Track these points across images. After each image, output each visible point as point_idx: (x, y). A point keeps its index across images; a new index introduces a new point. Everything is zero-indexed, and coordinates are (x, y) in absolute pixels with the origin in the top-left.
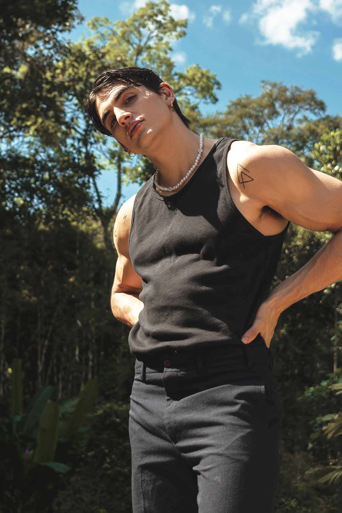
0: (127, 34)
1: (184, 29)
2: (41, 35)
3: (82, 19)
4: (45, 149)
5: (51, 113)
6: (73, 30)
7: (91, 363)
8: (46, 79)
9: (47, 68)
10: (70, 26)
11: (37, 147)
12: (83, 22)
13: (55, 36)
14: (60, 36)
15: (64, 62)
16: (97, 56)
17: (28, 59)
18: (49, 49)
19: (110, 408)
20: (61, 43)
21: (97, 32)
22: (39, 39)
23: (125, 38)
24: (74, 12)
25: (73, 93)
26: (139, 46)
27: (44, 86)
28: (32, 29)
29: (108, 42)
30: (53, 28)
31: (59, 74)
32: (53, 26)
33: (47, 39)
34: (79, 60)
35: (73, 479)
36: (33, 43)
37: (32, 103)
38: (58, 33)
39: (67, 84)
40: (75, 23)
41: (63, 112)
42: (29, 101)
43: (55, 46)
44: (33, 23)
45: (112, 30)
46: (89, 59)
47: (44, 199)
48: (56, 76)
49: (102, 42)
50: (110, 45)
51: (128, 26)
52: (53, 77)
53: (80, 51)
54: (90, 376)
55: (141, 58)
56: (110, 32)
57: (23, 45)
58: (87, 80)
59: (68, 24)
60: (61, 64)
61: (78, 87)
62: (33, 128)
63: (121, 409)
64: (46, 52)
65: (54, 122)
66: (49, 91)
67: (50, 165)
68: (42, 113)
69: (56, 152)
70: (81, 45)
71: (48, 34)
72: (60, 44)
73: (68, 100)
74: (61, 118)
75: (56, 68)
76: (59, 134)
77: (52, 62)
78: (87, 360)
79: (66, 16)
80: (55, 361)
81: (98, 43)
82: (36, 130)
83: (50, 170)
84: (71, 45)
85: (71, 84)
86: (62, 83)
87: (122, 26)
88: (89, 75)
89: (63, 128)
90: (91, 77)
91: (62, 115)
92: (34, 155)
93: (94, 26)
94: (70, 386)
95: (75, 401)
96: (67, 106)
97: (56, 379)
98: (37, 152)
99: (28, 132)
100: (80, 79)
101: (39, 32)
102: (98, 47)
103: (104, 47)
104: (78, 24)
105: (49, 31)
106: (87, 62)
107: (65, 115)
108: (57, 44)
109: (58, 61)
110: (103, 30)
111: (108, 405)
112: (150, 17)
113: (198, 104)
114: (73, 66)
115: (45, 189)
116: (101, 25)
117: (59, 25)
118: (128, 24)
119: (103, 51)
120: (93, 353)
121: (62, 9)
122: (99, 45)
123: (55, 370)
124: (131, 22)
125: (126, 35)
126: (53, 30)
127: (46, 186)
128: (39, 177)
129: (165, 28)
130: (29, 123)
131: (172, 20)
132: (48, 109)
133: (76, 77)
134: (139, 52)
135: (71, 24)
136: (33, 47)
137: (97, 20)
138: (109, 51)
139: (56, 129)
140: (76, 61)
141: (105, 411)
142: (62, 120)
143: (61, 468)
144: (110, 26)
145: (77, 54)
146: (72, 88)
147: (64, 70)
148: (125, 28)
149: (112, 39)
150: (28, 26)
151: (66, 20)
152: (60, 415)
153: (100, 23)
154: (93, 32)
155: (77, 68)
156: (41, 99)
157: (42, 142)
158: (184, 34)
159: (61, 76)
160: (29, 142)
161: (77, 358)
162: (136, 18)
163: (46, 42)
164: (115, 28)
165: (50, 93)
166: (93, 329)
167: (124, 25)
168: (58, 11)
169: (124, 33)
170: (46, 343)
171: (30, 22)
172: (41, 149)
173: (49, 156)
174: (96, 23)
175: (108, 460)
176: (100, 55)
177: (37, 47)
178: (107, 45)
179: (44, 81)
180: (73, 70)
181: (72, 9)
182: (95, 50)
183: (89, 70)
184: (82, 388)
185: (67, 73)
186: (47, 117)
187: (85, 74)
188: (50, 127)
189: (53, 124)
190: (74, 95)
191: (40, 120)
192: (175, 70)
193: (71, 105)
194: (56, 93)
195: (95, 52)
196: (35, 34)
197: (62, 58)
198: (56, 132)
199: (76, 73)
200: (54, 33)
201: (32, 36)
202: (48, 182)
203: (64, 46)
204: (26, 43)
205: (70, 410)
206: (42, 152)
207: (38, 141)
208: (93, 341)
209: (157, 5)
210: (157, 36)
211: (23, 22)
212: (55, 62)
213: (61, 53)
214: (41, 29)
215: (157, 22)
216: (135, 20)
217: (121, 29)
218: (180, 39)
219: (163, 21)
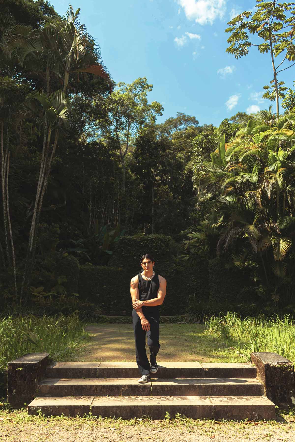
1: (151, 88)
23: (131, 90)
26: (135, 94)
35: (114, 256)
51: (132, 86)
54: (117, 218)
55: (136, 98)
56: (125, 88)
78: (117, 213)
93: (120, 85)
110: (122, 87)
112: (140, 83)
113: (156, 115)
129: (145, 88)
131: (147, 85)
134: (135, 96)
137: (121, 83)
143: (110, 253)
144: (125, 85)
152: (110, 236)
153: (122, 84)
158: (152, 90)
164: (127, 87)
167: (130, 86)
169: (130, 89)
170: (104, 208)
192: (148, 103)
205: (113, 234)
209: (142, 79)
210: (142, 90)
215: (142, 85)
216: (134, 84)
217: (129, 87)
218: (150, 92)
219: (144, 85)
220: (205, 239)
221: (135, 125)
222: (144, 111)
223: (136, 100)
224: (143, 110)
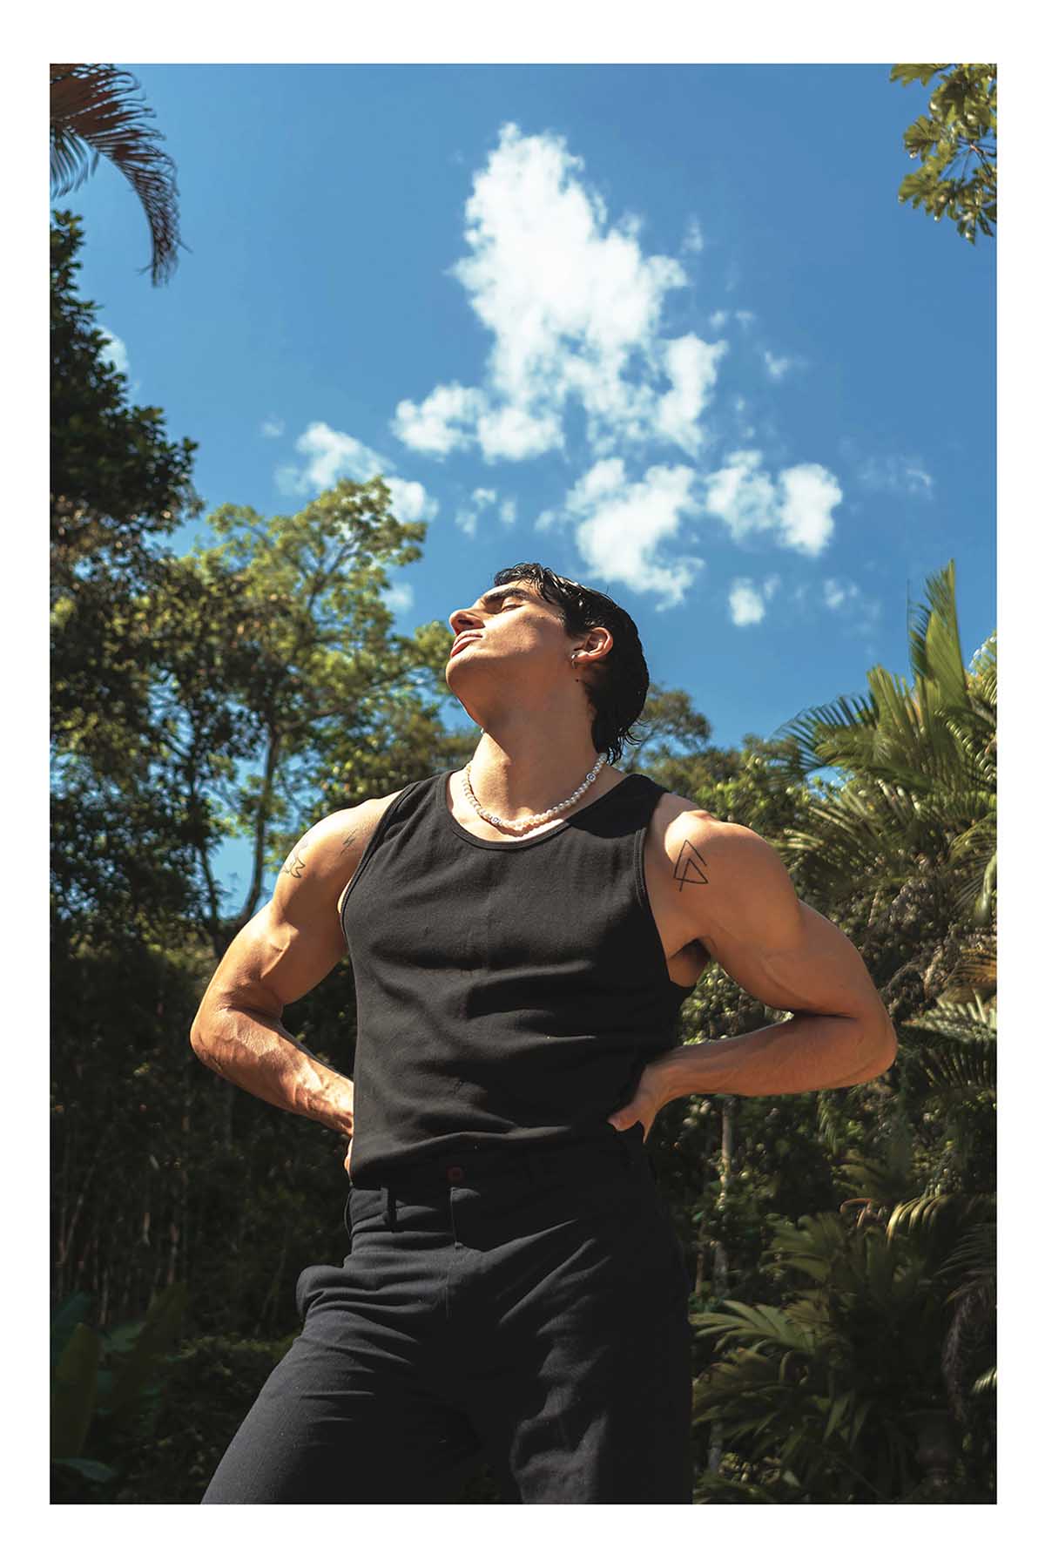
0: (296, 544)
1: (417, 544)
2: (107, 535)
3: (199, 507)
4: (100, 784)
5: (118, 707)
6: (178, 530)
7: (174, 1251)
8: (113, 631)
9: (117, 607)
10: (170, 520)
11: (84, 778)
12: (201, 514)
13: (139, 541)
14: (148, 540)
15: (154, 596)
16: (227, 587)
17: (76, 586)
18: (123, 566)
19: (213, 1345)
20: (150, 554)
21: (231, 538)
22: (102, 542)
23: (289, 554)
24: (181, 490)
25: (169, 665)
26: (318, 573)
27: (107, 644)
28: (88, 520)
29: (254, 561)
30: (135, 521)
31: (140, 622)
32: (134, 517)
33: (119, 545)
34: (187, 594)
36: (87, 551)
37: (79, 681)
38: (145, 534)
39: (156, 644)
40: (183, 515)
41: (145, 703)
42: (73, 677)
43: (135, 560)
44: (91, 506)
45: (261, 534)
46: (209, 594)
47: (92, 890)
48: (135, 625)
49: (240, 559)
50: (256, 566)
51: (296, 529)
52: (127, 627)
53: (190, 575)
54: (170, 1279)
55: (320, 599)
56: (256, 537)
57: (67, 555)
58: (201, 639)
59: (167, 515)
60: (146, 600)
61: (180, 655)
62: (77, 736)
63: (235, 1347)
64: (115, 572)
65: (123, 725)
66: (118, 658)
67: (110, 817)
68: (98, 704)
69: (125, 791)
70: (193, 563)
71: (123, 534)
72: (147, 557)
73: (157, 680)
74: (141, 717)
75: (136, 610)
76: (133, 753)
77: (128, 596)
78: (168, 1243)
79: (165, 497)
80: (96, 1244)
81: (231, 561)
82: (83, 739)
83: (110, 827)
84: (172, 561)
85: (166, 644)
86: (147, 642)
87: (285, 529)
88: (206, 630)
89: (144, 740)
90: (212, 633)
91: (144, 711)
92: (77, 795)
93: (224, 524)
94: (126, 1298)
95: (137, 1329)
96: (154, 692)
97: (96, 1281)
98: (84, 788)
99: (67, 744)
100: (187, 636)
101: (102, 528)
102: (229, 569)
103: (242, 570)
104: (190, 516)
105: (124, 528)
106: (204, 599)
107: (150, 713)
108: (142, 557)
109: (140, 593)
110: (241, 533)
111: (208, 1339)
112: (346, 513)
113: (439, 706)
114: (173, 606)
115: (96, 868)
116: (238, 524)
117: (149, 516)
118: (298, 524)
119: (240, 578)
120: (180, 1226)
121: (157, 480)
122: (232, 566)
123: (96, 1261)
124: (304, 521)
125: (292, 548)
126: (134, 526)
127: (100, 862)
128: (85, 841)
129: (376, 538)
130: (69, 725)
131: (393, 524)
132: (113, 697)
133: (179, 631)
134: (318, 586)
135: (175, 515)
136: (88, 560)
137: (230, 512)
138: (252, 580)
139: (127, 740)
140: (177, 595)
141: (200, 1352)
142: (142, 722)
143: (97, 1470)
144: (259, 526)
145: (184, 582)
146: (167, 655)
147: (152, 614)
148: (290, 534)
149: (261, 555)
150: (78, 514)
151: (164, 505)
152: (102, 1358)
153: (238, 518)
154: (220, 537)
155: (180, 611)
156: (97, 672)
157: (96, 769)
158: (418, 554)
159: (145, 627)
160: (67, 765)
161: (146, 1238)
162: (316, 513)
163: (115, 551)
164: (269, 533)
165: (120, 663)
166: (184, 1176)
167: (289, 526)
168: (149, 486)
169: (287, 544)
170: (80, 1202)
171: (85, 504)
172: (91, 783)
173: (108, 798)
174: (227, 519)
175: (201, 1458)
176: (234, 587)
177: (96, 560)
178: (249, 566)
179: (109, 635)
180: (172, 615)
181: (178, 483)
182: (221, 575)
183: (207, 618)
184: (154, 1300)
185: (159, 620)
186: (109, 715)
187: (199, 625)
188: (115, 737)
189: (121, 730)
190: (171, 671)
191: (93, 720)
192: (394, 631)
193: (164, 690)
194: (132, 663)
195: (222, 579)
196: (94, 531)
197: (149, 588)
198: (127, 749)
199: (178, 623)
200: (135, 533)
201: (88, 535)
202: (104, 854)
203: (156, 562)
204: (71, 551)
205: (123, 1347)
206: (93, 789)
207: (86, 764)
208: (183, 1202)
209: (362, 489)
210: (358, 554)
211: (70, 504)
212: (133, 595)
213: (147, 577)
214: (108, 522)
215: (360, 524)
216: (313, 518)
217: (281, 535)
218: (408, 564)
219: (374, 525)
220: (826, 1350)
221: (312, 763)
222: (369, 678)
223: (324, 608)
224: (364, 677)
